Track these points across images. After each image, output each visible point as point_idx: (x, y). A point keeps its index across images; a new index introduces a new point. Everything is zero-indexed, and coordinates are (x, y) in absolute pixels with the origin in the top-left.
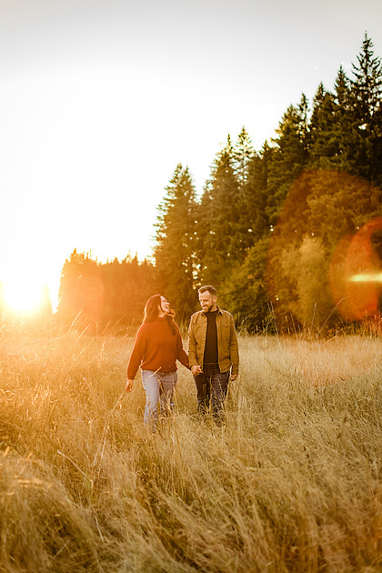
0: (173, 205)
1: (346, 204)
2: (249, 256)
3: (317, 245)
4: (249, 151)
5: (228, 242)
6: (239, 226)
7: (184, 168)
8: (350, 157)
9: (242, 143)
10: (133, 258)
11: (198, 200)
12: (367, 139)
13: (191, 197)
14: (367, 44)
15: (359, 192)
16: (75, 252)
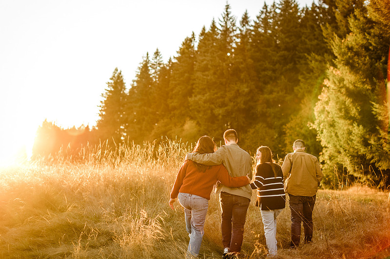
0: (111, 94)
1: (211, 101)
2: (155, 129)
3: (194, 124)
4: (161, 63)
5: (144, 120)
6: (150, 110)
7: (119, 71)
8: (215, 73)
9: (156, 58)
10: (86, 126)
11: (127, 91)
12: (224, 63)
13: (123, 90)
14: (227, 7)
15: (219, 95)
16: (46, 120)
